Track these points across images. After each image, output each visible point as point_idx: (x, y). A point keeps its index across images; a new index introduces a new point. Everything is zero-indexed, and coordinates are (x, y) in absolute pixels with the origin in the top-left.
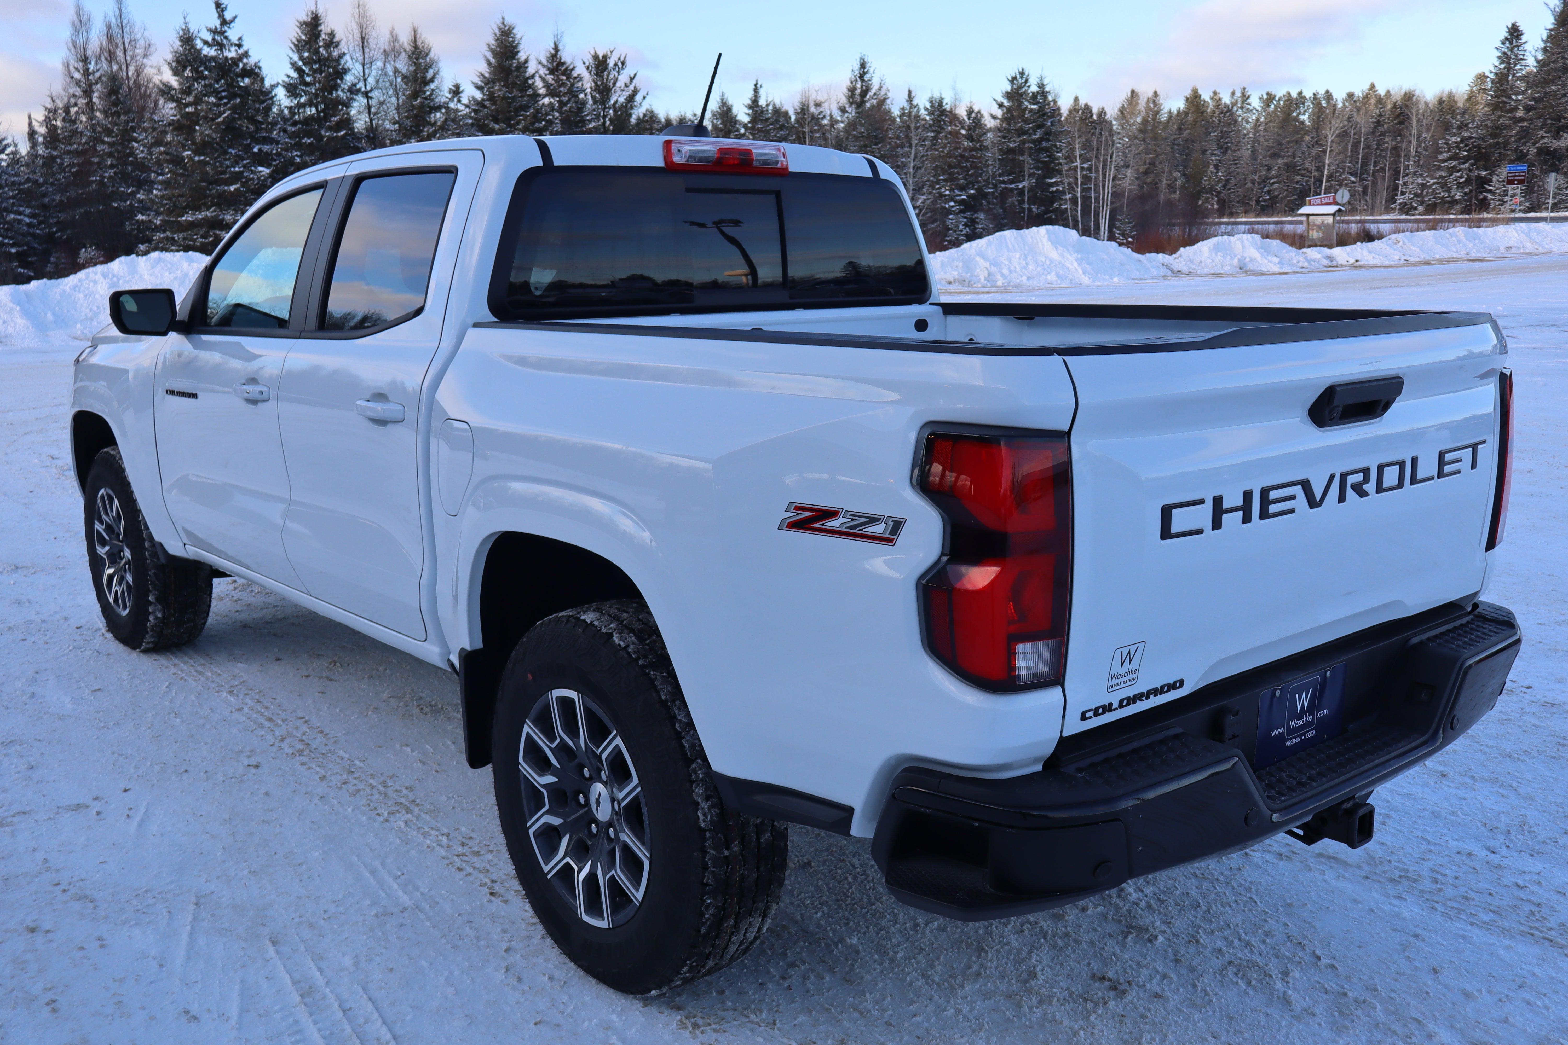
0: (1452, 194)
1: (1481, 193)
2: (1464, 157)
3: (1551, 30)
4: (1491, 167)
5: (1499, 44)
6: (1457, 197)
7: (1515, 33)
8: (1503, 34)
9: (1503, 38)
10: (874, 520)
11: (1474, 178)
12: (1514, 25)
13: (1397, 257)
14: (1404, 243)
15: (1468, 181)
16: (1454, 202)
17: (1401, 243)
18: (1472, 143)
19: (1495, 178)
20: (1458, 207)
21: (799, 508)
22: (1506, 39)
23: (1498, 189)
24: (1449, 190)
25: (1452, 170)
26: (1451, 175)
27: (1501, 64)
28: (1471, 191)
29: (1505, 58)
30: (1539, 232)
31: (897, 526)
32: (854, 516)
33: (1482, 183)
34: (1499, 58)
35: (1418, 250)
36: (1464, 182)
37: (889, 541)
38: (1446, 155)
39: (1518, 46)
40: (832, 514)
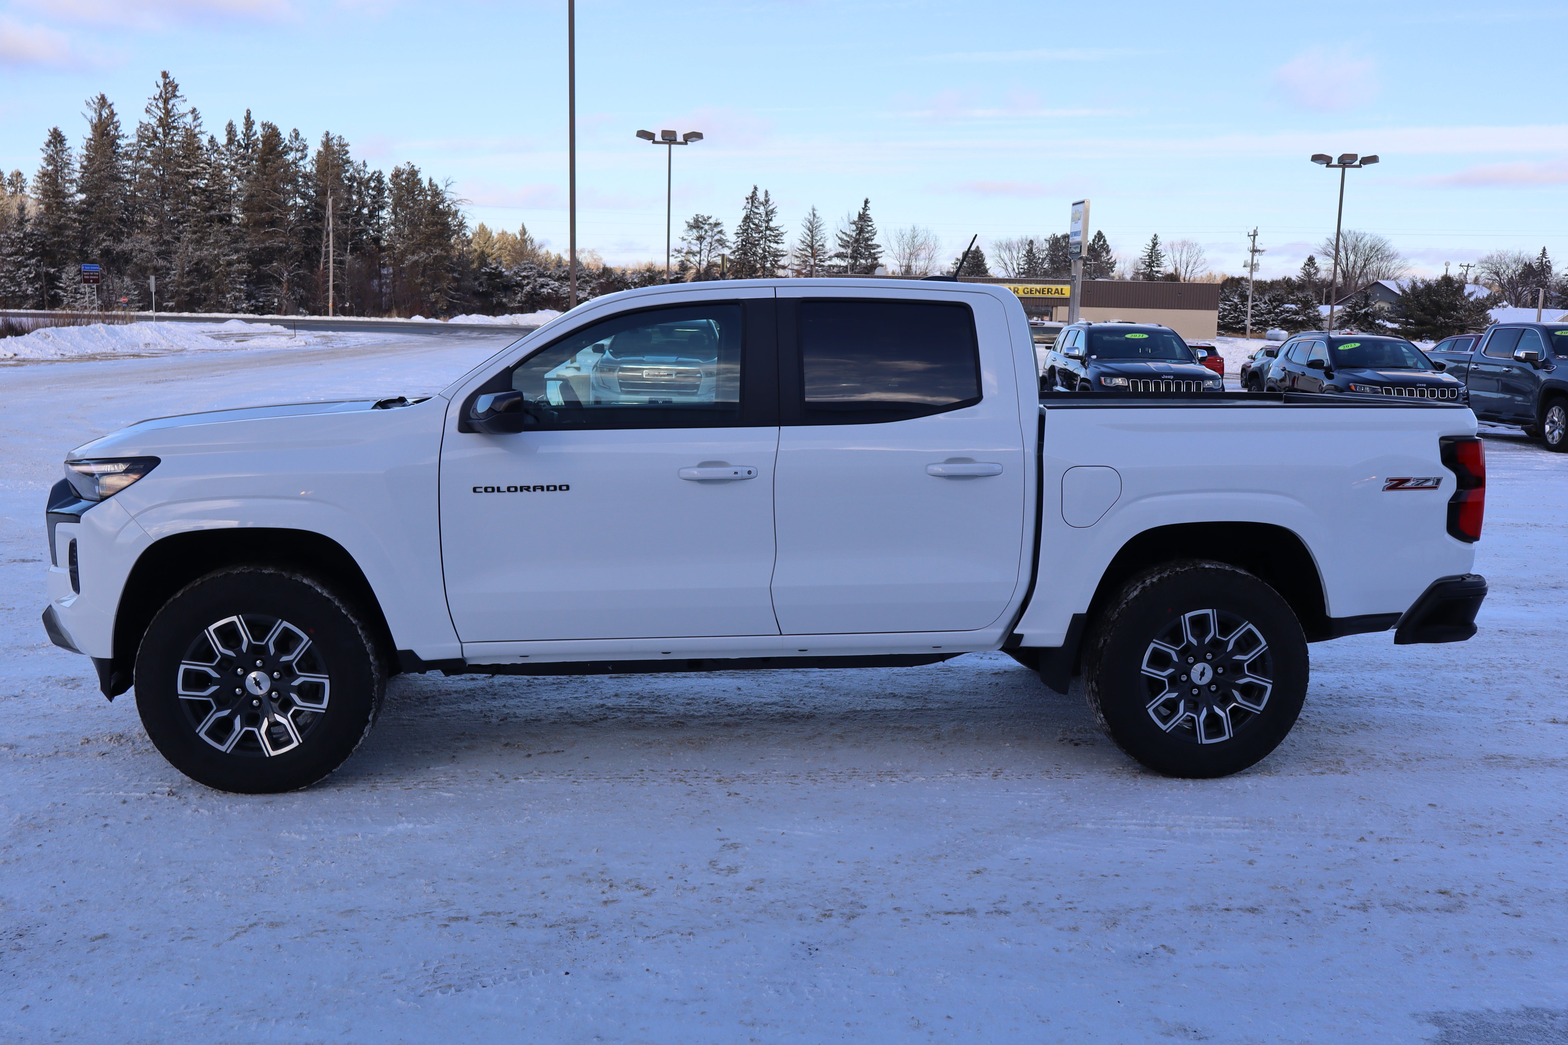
0: (23, 288)
1: (52, 289)
2: (30, 252)
3: (91, 140)
4: (60, 265)
5: (44, 146)
6: (29, 292)
7: (57, 138)
8: (47, 137)
9: (47, 141)
10: (1427, 480)
11: (43, 274)
12: (55, 130)
13: (53, 352)
14: (53, 337)
15: (37, 277)
16: (25, 297)
17: (51, 338)
18: (35, 240)
19: (64, 276)
20: (31, 302)
21: (1391, 480)
22: (50, 142)
23: (69, 286)
24: (19, 285)
25: (19, 265)
26: (19, 270)
27: (48, 165)
28: (41, 287)
29: (50, 159)
30: (169, 331)
31: (1439, 481)
32: (1418, 479)
33: (52, 280)
34: (45, 159)
35: (69, 344)
36: (34, 278)
37: (1435, 488)
38: (10, 250)
39: (62, 151)
40: (1408, 480)
